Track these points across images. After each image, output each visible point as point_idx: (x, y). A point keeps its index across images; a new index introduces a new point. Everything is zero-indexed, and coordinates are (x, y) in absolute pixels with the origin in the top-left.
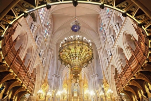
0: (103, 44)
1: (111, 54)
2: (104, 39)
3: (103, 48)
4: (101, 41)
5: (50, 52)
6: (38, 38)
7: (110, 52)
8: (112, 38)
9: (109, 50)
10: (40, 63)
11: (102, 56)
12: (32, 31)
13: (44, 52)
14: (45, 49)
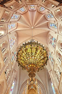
0: (52, 67)
1: (60, 73)
2: (53, 63)
3: (52, 70)
4: (51, 65)
5: (14, 73)
6: (6, 59)
7: (58, 72)
8: (59, 59)
9: (58, 71)
10: (5, 80)
11: (52, 76)
12: (3, 53)
13: (10, 71)
14: (11, 69)
